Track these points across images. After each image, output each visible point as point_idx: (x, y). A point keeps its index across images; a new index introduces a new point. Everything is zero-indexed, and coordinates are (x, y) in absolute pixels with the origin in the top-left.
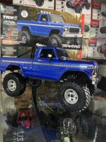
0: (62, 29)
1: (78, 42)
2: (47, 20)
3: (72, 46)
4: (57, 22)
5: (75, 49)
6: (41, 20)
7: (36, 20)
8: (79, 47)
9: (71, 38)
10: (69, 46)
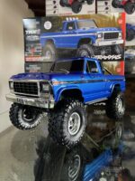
0: (94, 36)
1: (118, 50)
2: (74, 28)
3: (109, 57)
4: (87, 29)
5: (114, 60)
6: (67, 29)
7: (61, 30)
8: (119, 57)
9: (107, 47)
10: (105, 58)
